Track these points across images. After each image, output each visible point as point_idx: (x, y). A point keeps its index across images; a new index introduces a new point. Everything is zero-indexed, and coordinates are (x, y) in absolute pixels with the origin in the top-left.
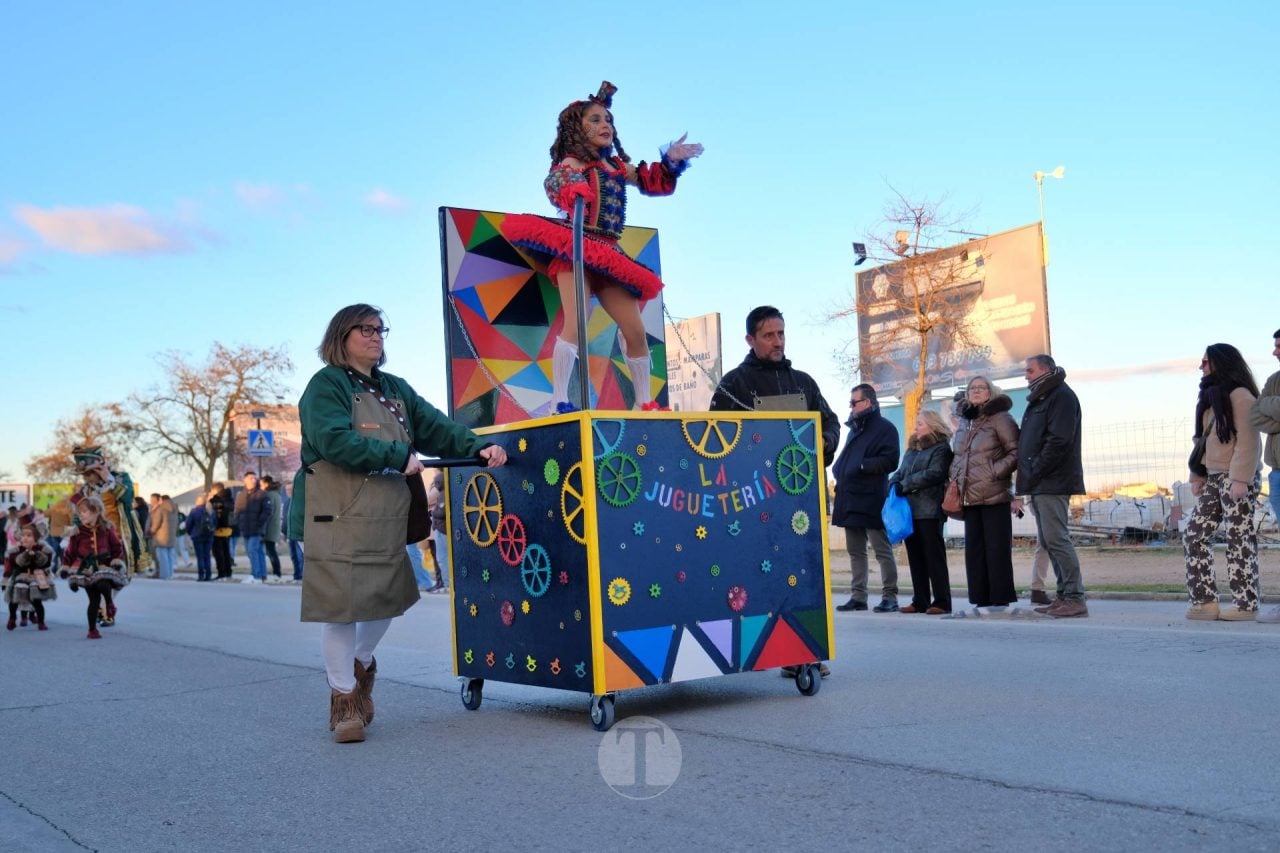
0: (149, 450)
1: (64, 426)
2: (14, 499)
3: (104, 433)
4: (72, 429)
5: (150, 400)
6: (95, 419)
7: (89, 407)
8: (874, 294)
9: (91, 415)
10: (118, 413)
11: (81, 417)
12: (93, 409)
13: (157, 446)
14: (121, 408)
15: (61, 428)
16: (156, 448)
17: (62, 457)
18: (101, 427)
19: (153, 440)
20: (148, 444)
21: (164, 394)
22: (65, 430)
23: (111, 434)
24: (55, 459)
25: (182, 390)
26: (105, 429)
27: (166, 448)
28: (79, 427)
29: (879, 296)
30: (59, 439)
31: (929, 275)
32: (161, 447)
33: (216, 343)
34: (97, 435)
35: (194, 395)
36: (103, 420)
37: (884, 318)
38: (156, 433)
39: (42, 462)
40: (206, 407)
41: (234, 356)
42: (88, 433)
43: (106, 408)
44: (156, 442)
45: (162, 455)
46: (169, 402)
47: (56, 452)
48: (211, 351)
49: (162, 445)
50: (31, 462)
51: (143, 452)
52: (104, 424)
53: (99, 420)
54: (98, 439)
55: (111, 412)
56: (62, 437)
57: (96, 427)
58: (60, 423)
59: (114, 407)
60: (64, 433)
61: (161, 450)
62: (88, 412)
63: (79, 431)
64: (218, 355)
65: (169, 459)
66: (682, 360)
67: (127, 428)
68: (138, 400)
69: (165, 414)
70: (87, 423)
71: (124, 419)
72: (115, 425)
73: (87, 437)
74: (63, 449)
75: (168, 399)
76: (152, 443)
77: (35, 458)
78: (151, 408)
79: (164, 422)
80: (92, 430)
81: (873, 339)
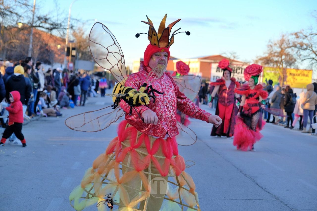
0: (305, 59)
1: (272, 43)
3: (290, 47)
4: (275, 44)
5: (307, 34)
6: (286, 40)
7: (284, 34)
9: (285, 38)
10: (298, 37)
11: (280, 38)
12: (286, 35)
13: (309, 57)
14: (299, 34)
15: (270, 44)
16: (308, 59)
17: (270, 58)
18: (289, 44)
19: (307, 55)
20: (305, 56)
22: (272, 45)
23: (293, 48)
24: (266, 58)
27: (313, 59)
28: (278, 44)
30: (268, 49)
32: (311, 58)
34: (286, 48)
36: (290, 40)
38: (309, 51)
39: (260, 59)
42: (283, 47)
43: (292, 34)
44: (309, 56)
45: (311, 63)
47: (267, 55)
49: (312, 57)
51: (303, 60)
52: (291, 42)
53: (288, 40)
54: (287, 49)
55: (294, 36)
56: (270, 48)
57: (287, 43)
58: (270, 41)
59: (296, 34)
60: (271, 46)
61: (310, 60)
62: (283, 36)
63: (278, 45)
65: (314, 65)
69: (315, 41)
70: (282, 42)
72: (296, 43)
73: (282, 49)
74: (271, 54)
76: (307, 56)
77: (257, 57)
78: (309, 38)
79: (313, 46)
80: (284, 45)
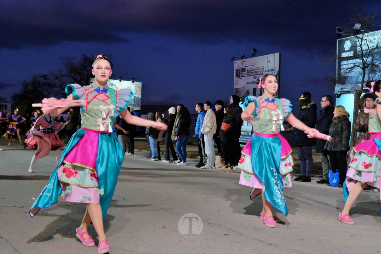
2: (7, 108)
8: (344, 49)
21: (64, 73)
25: (70, 72)
26: (42, 85)
29: (346, 50)
31: (368, 45)
33: (84, 54)
35: (75, 74)
37: (348, 58)
40: (79, 79)
41: (91, 60)
46: (66, 77)
48: (82, 58)
50: (13, 96)
64: (84, 59)
66: (264, 71)
67: (49, 85)
68: (54, 75)
71: (48, 81)
75: (65, 76)
81: (342, 67)
